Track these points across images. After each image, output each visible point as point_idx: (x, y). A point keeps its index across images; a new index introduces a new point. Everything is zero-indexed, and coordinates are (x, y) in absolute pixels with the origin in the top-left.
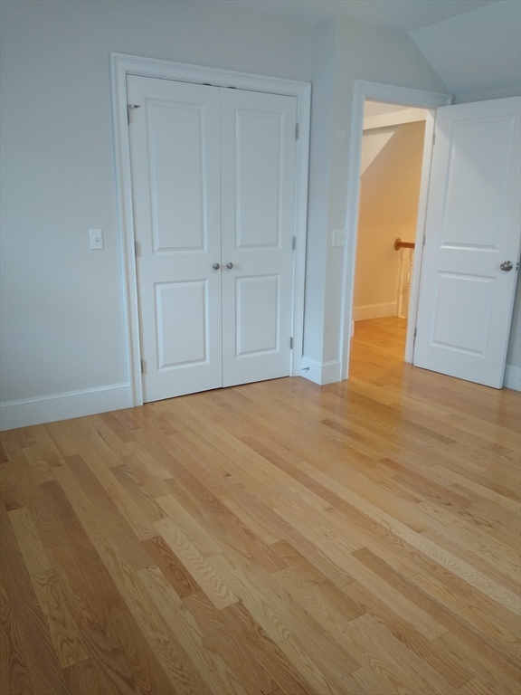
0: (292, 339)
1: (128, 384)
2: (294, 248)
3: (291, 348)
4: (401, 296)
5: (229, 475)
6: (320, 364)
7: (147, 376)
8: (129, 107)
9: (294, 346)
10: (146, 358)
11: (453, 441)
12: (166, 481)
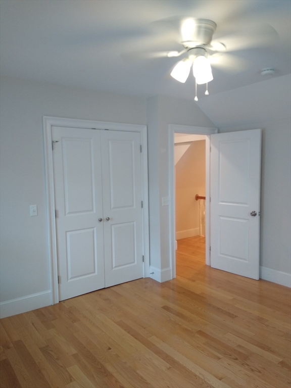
0: (143, 256)
1: (50, 291)
2: (142, 207)
3: (143, 261)
4: (201, 225)
5: (110, 349)
6: (159, 270)
7: (61, 285)
8: (53, 142)
9: (145, 260)
10: (61, 275)
11: (236, 316)
12: (74, 355)
